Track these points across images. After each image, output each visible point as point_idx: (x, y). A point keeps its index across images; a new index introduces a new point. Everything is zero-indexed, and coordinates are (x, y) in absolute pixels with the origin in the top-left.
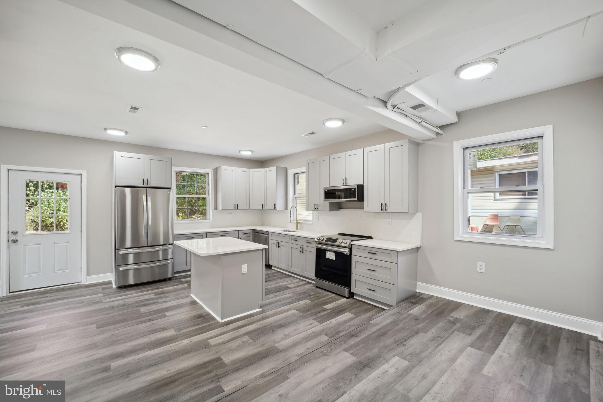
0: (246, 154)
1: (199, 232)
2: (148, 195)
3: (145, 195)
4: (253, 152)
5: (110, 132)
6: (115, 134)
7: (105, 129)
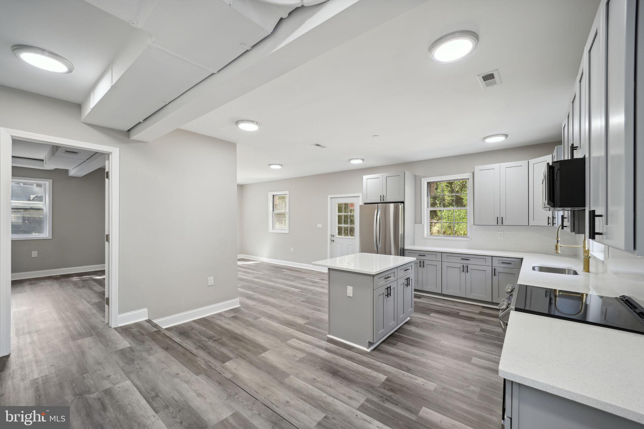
0: (497, 141)
1: (435, 250)
2: (379, 210)
3: (376, 210)
4: (506, 136)
5: (353, 162)
6: (357, 162)
7: (349, 160)
